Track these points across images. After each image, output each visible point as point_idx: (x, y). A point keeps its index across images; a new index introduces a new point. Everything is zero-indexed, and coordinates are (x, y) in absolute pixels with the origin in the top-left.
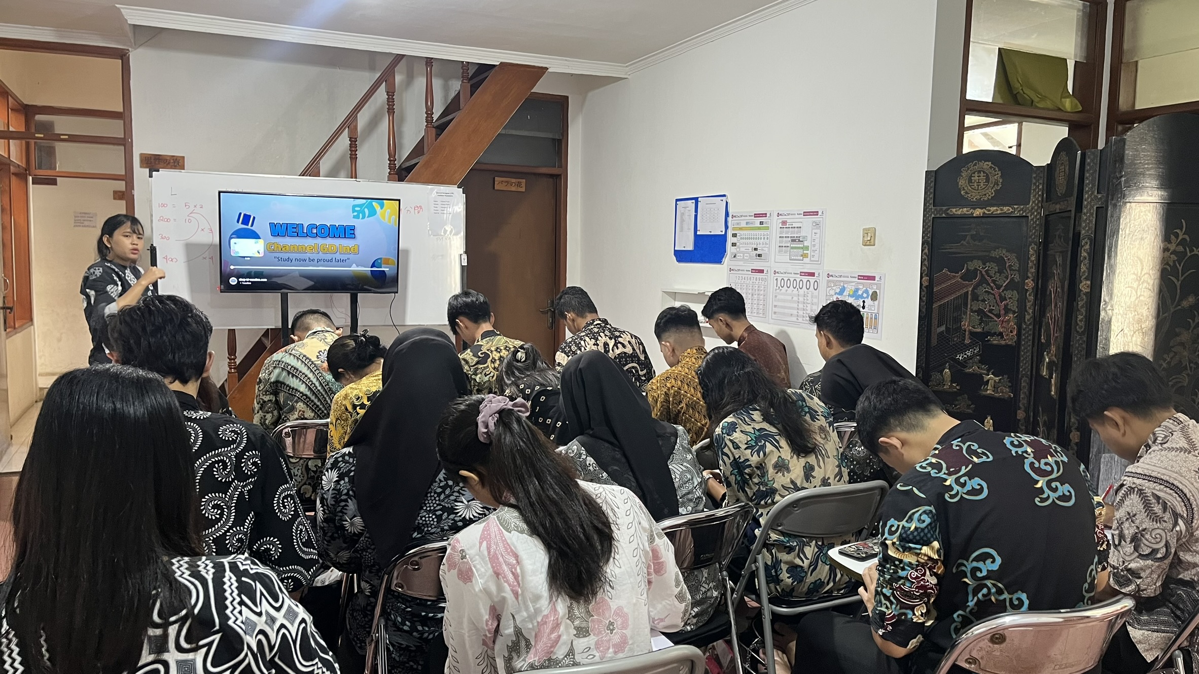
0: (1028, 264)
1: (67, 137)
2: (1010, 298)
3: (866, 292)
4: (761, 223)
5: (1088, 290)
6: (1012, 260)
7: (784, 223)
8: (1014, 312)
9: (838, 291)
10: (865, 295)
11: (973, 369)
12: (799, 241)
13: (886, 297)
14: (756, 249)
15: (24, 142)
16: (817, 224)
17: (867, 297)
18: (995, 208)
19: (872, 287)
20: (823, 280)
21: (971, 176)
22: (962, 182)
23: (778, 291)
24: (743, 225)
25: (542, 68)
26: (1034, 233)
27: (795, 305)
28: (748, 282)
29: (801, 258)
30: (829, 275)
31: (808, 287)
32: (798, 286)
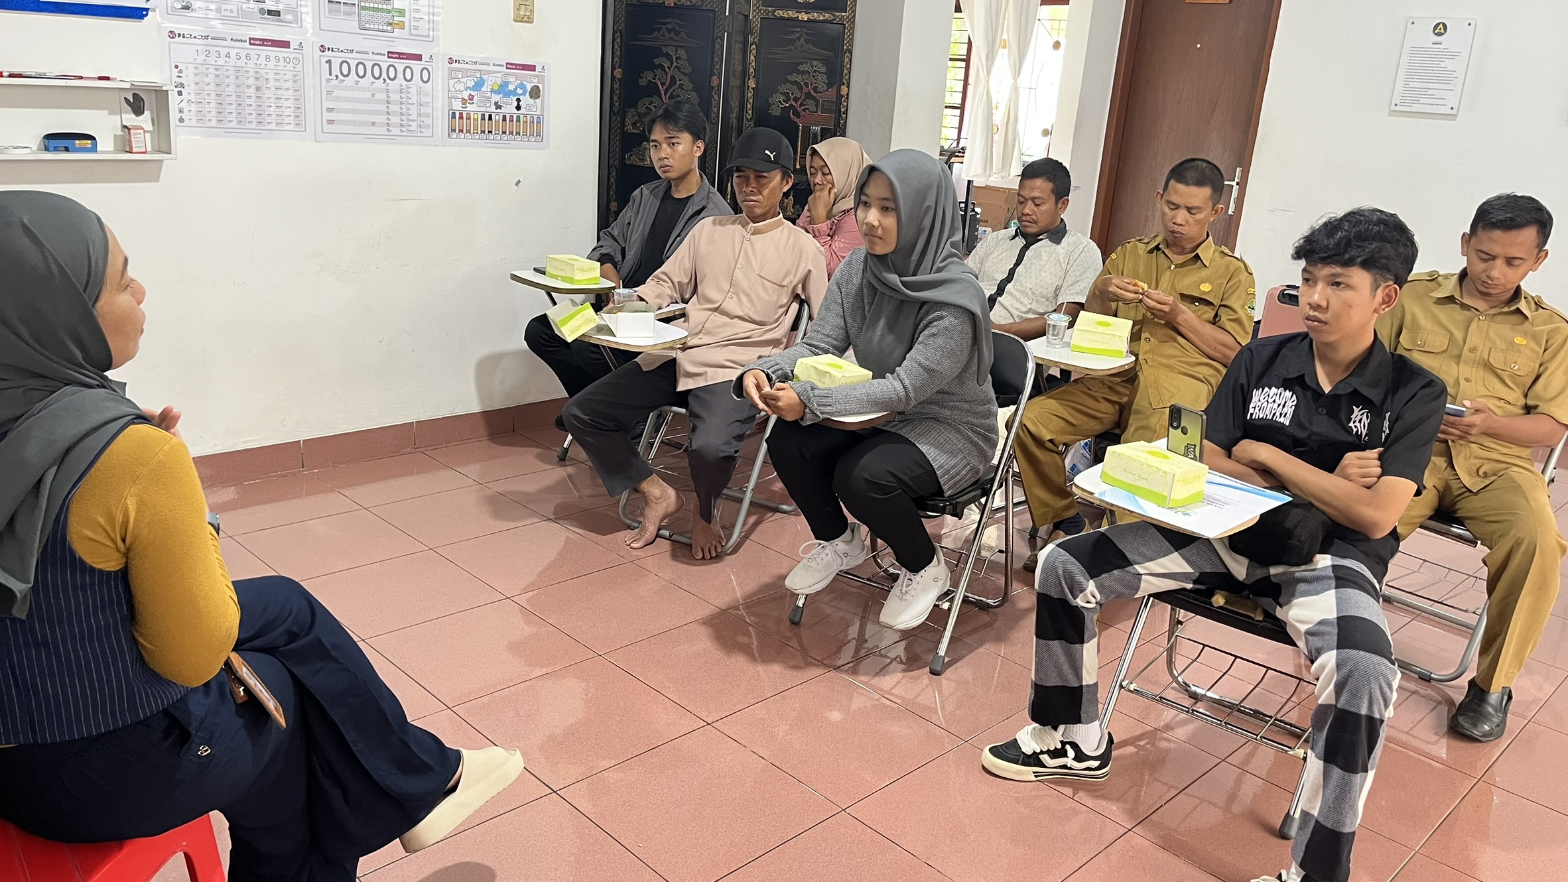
3: (522, 86)
9: (471, 84)
10: (519, 91)
17: (524, 94)
20: (440, 70)
23: (335, 82)
27: (382, 108)
28: (239, 63)
29: (389, 28)
30: (451, 61)
31: (408, 77)
32: (384, 76)
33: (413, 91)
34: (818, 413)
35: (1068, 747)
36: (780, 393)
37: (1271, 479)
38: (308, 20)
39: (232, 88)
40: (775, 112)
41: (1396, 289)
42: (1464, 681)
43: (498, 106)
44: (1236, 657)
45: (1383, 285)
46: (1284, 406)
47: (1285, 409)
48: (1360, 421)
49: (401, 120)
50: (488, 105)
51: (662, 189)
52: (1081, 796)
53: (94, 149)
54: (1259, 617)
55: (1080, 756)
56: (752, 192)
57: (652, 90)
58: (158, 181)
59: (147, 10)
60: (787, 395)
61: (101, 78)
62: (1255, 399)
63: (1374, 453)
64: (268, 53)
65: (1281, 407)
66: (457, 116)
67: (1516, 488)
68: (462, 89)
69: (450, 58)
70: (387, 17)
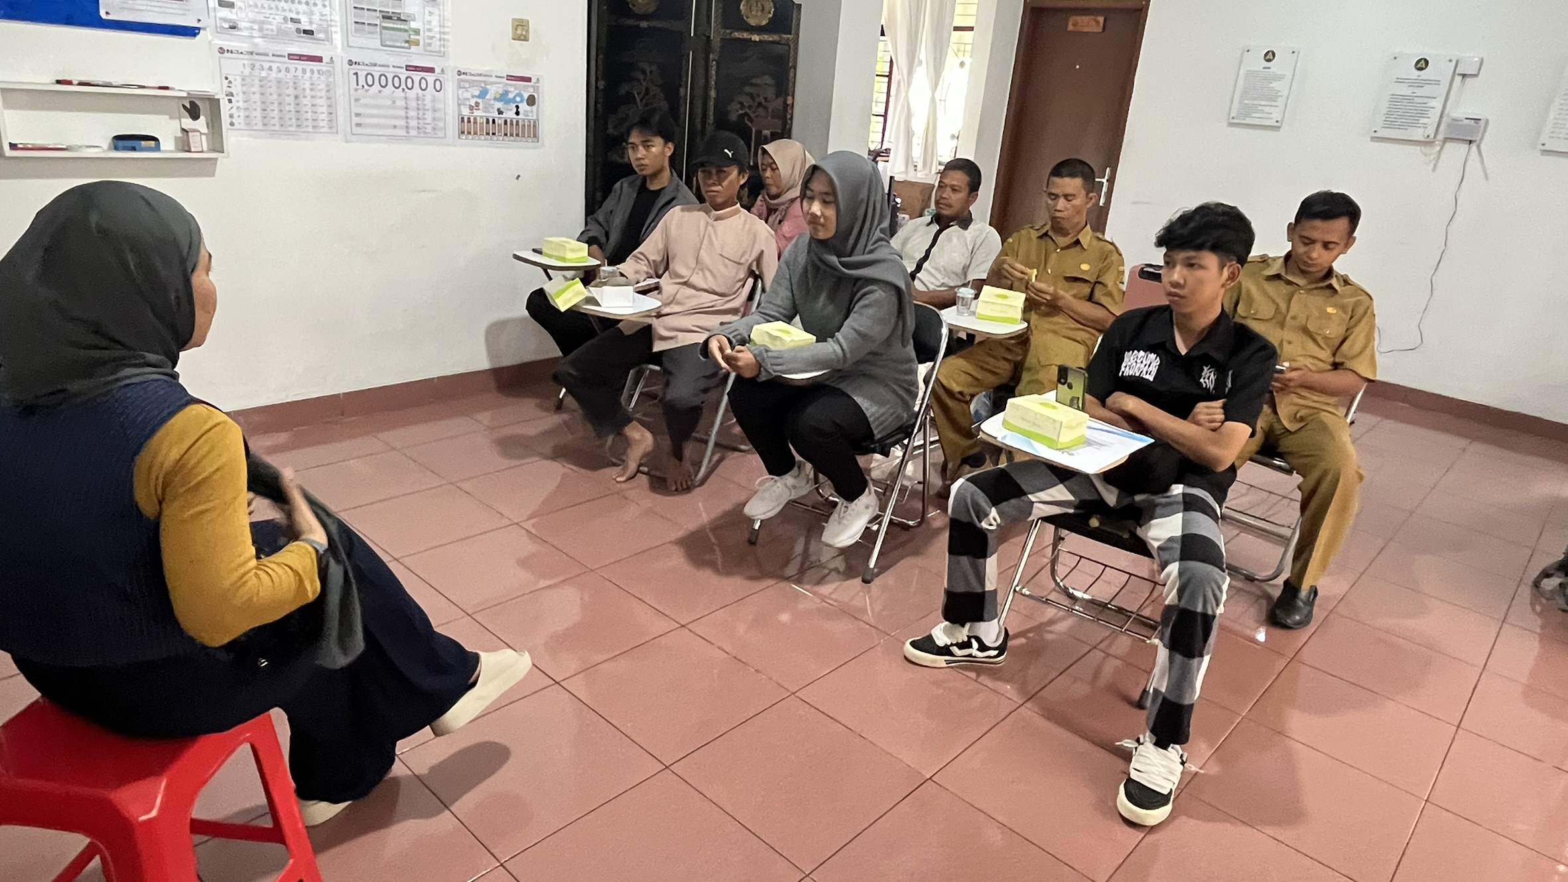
3: (520, 95)
9: (477, 93)
10: (518, 99)
12: (399, 19)
13: (544, 101)
14: (294, 20)
17: (522, 101)
19: (527, 90)
20: (451, 79)
23: (361, 91)
27: (401, 113)
28: (280, 75)
29: (407, 45)
30: (459, 73)
31: (424, 87)
32: (403, 86)
33: (428, 98)
34: (771, 371)
35: (973, 641)
36: (739, 355)
37: (1136, 425)
38: (338, 38)
39: (275, 96)
40: (733, 117)
41: (1238, 267)
42: (1280, 581)
43: (500, 112)
44: (1106, 566)
45: (1228, 264)
46: (1149, 366)
47: (1150, 368)
48: (1208, 379)
49: (419, 123)
50: (491, 110)
51: (639, 182)
52: (984, 679)
53: (157, 148)
54: (1126, 536)
55: (983, 647)
56: (714, 184)
57: (629, 98)
58: (213, 175)
59: (199, 29)
60: (745, 356)
61: (160, 88)
62: (1126, 359)
63: (1219, 403)
64: (303, 66)
65: (1147, 366)
66: (466, 120)
67: (1324, 428)
68: (469, 97)
69: (459, 71)
70: (405, 36)
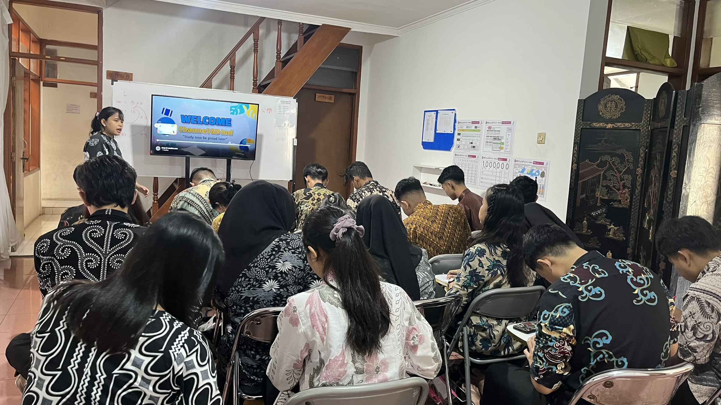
0: (639, 158)
1: (64, 59)
2: (626, 179)
3: (538, 171)
4: (476, 127)
5: (676, 176)
6: (629, 156)
7: (490, 128)
8: (629, 188)
9: (520, 170)
10: (537, 174)
11: (601, 221)
12: (498, 139)
13: (550, 175)
14: (472, 143)
15: (39, 60)
16: (510, 129)
18: (620, 124)
19: (542, 169)
20: (512, 163)
21: (606, 104)
22: (600, 107)
23: (484, 169)
24: (465, 128)
25: (347, 28)
26: (644, 140)
27: (494, 178)
28: (466, 163)
29: (499, 149)
31: (503, 167)
32: (496, 167)
33: (503, 172)
64: (471, 159)
68: (518, 172)
69: (515, 160)
70: (500, 145)
